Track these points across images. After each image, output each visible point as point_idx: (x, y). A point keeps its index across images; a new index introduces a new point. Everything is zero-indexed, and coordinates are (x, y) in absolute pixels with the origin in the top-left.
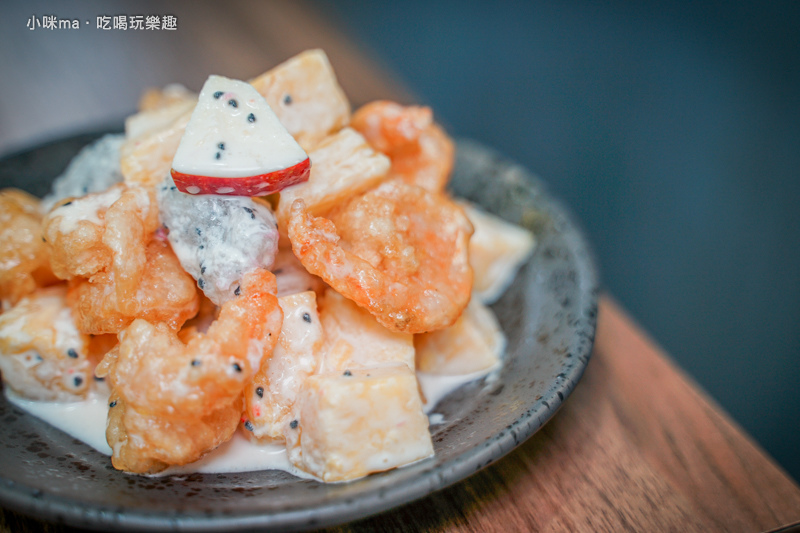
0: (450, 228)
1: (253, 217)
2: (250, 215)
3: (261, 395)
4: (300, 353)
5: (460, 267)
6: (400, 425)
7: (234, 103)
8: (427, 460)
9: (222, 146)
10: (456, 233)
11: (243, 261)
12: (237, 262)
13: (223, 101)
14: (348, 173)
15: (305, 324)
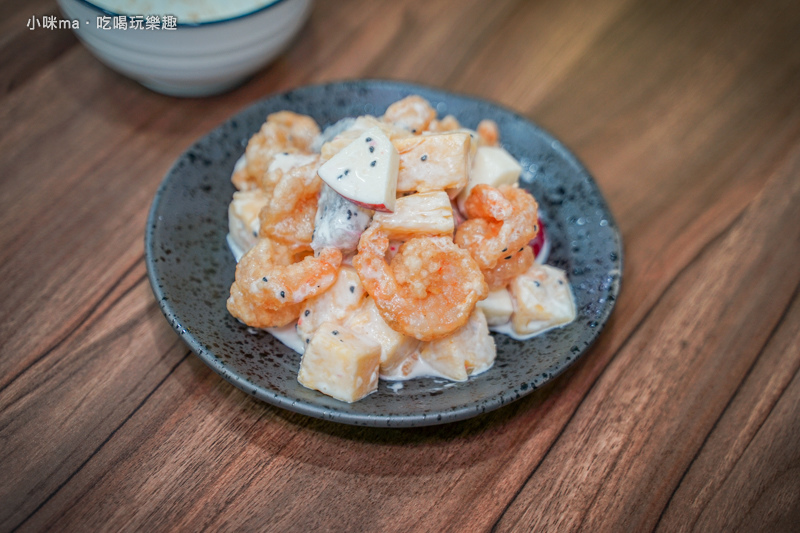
0: (467, 286)
1: (349, 218)
2: (348, 215)
3: (306, 315)
4: (340, 306)
5: (459, 311)
6: (339, 376)
7: (372, 150)
8: (345, 403)
9: (347, 172)
10: (470, 291)
11: (329, 240)
12: (325, 239)
13: (368, 145)
14: (420, 221)
15: (350, 292)
